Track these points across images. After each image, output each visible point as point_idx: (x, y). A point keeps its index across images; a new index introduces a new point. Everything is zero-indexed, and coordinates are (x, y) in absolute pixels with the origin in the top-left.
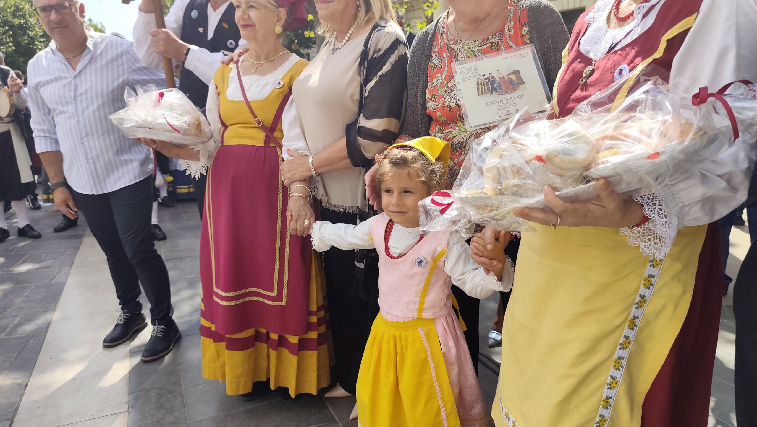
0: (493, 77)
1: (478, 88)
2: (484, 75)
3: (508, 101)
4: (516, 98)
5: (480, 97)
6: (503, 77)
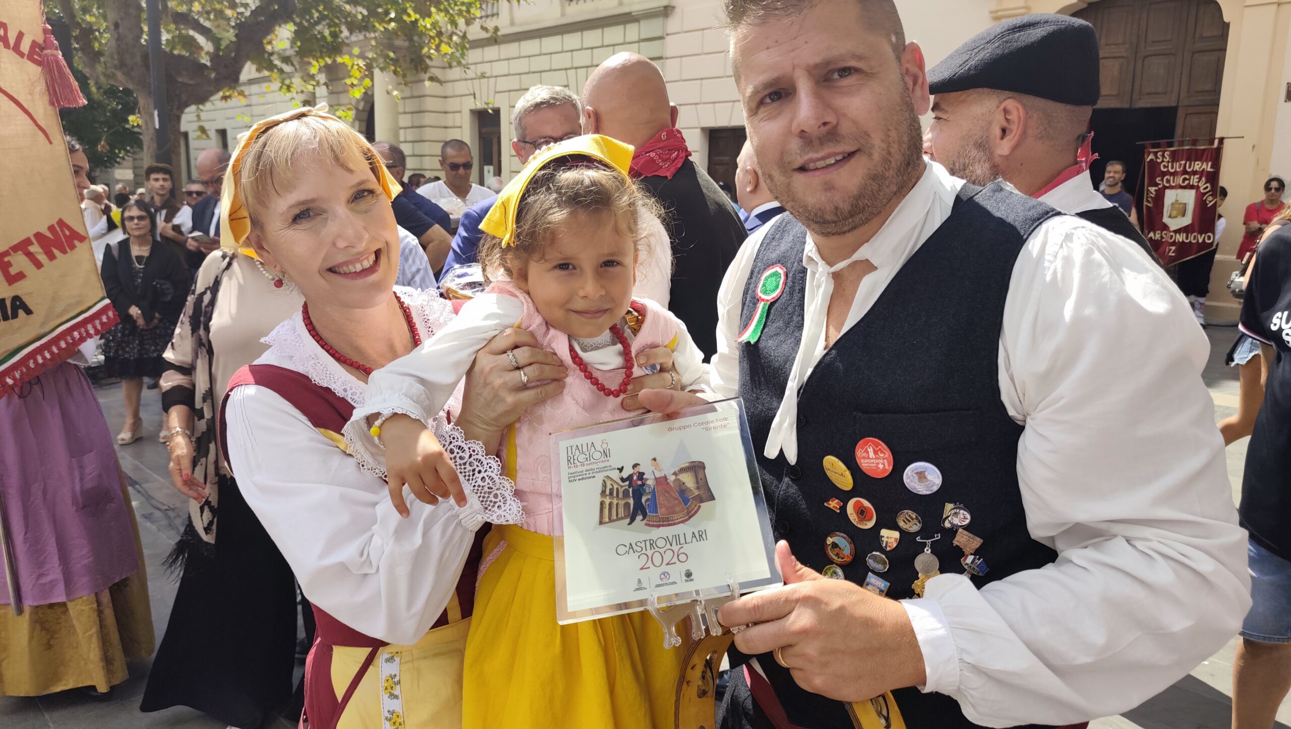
0: (641, 475)
1: (602, 504)
3: (668, 546)
4: (689, 539)
5: (604, 528)
6: (665, 478)
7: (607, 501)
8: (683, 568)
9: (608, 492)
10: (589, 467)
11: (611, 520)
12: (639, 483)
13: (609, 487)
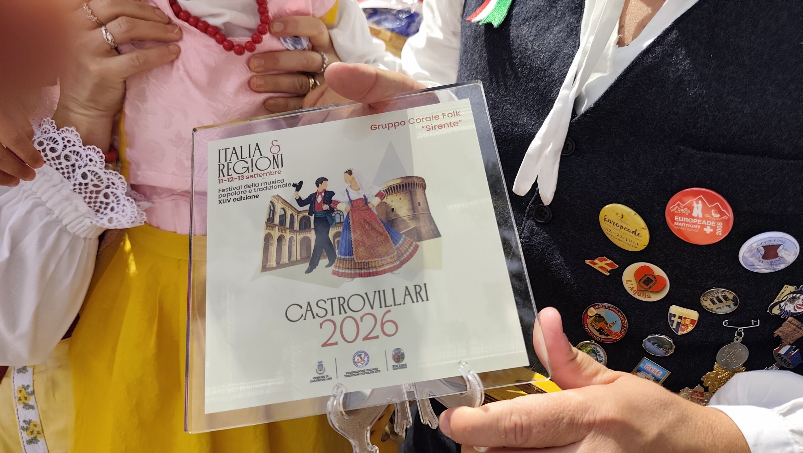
0: (329, 195)
1: (268, 238)
2: (298, 186)
3: (367, 309)
4: (399, 300)
5: (268, 276)
6: (365, 200)
7: (276, 233)
8: (391, 345)
9: (277, 221)
10: (250, 182)
11: (280, 265)
12: (326, 207)
13: (279, 212)
